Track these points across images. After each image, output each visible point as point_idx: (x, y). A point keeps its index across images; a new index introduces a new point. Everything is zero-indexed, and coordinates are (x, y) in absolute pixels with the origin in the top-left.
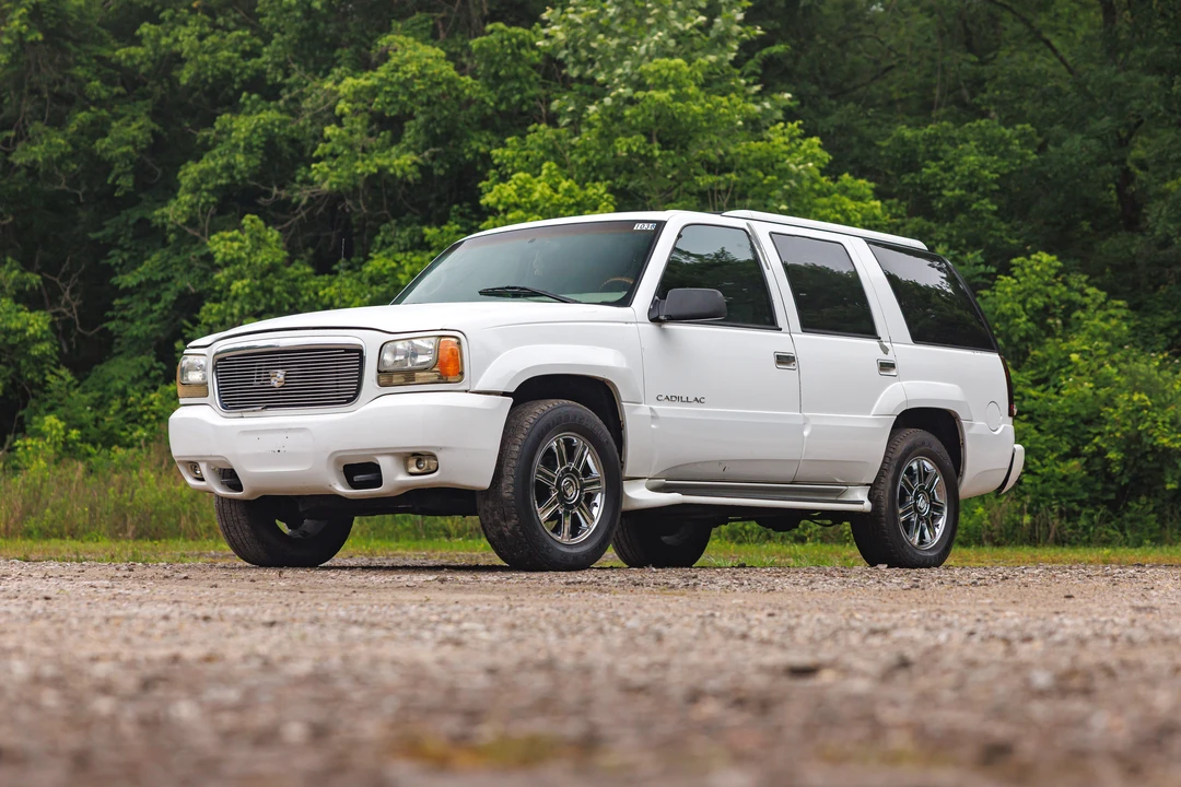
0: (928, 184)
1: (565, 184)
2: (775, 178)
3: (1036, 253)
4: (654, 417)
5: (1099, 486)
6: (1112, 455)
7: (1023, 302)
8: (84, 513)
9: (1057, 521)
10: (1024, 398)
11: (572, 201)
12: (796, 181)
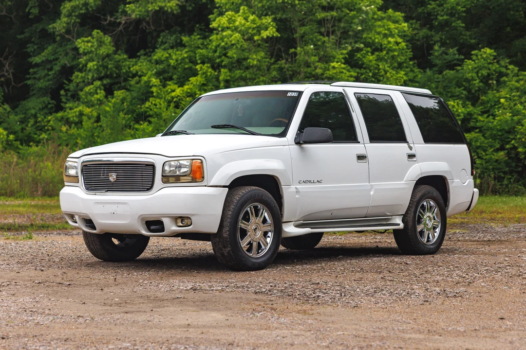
0: (431, 13)
1: (252, 17)
2: (355, 13)
3: (483, 48)
4: (298, 192)
5: (514, 164)
6: (520, 150)
7: (477, 73)
8: (17, 183)
9: (493, 182)
10: (477, 121)
11: (255, 26)
12: (366, 15)
